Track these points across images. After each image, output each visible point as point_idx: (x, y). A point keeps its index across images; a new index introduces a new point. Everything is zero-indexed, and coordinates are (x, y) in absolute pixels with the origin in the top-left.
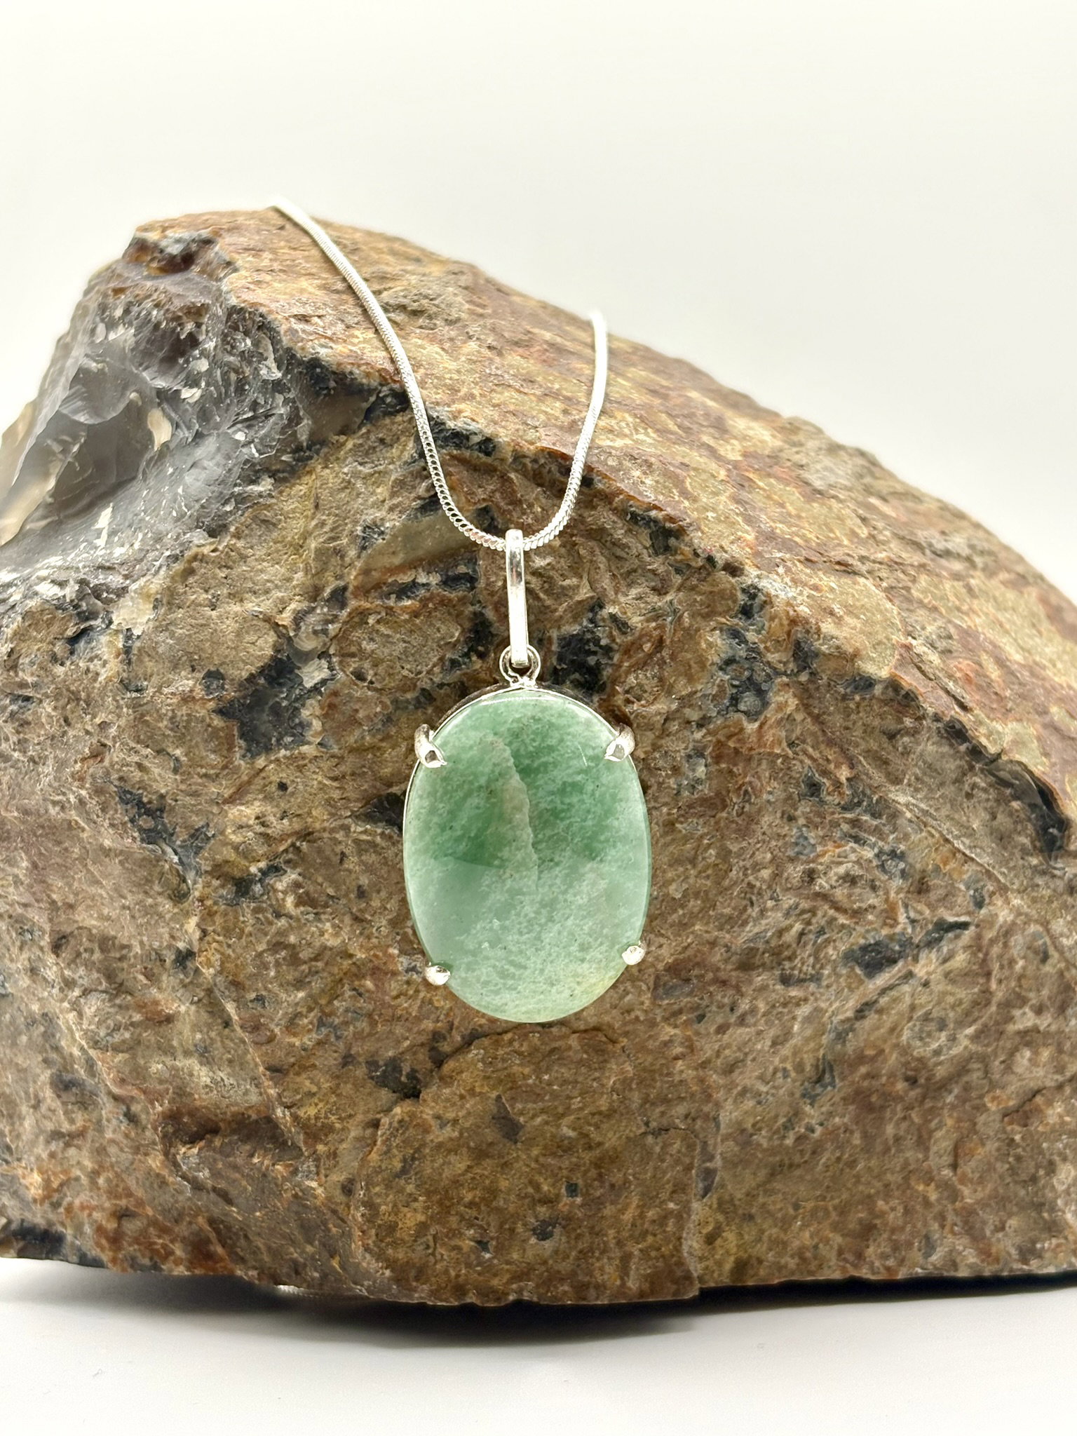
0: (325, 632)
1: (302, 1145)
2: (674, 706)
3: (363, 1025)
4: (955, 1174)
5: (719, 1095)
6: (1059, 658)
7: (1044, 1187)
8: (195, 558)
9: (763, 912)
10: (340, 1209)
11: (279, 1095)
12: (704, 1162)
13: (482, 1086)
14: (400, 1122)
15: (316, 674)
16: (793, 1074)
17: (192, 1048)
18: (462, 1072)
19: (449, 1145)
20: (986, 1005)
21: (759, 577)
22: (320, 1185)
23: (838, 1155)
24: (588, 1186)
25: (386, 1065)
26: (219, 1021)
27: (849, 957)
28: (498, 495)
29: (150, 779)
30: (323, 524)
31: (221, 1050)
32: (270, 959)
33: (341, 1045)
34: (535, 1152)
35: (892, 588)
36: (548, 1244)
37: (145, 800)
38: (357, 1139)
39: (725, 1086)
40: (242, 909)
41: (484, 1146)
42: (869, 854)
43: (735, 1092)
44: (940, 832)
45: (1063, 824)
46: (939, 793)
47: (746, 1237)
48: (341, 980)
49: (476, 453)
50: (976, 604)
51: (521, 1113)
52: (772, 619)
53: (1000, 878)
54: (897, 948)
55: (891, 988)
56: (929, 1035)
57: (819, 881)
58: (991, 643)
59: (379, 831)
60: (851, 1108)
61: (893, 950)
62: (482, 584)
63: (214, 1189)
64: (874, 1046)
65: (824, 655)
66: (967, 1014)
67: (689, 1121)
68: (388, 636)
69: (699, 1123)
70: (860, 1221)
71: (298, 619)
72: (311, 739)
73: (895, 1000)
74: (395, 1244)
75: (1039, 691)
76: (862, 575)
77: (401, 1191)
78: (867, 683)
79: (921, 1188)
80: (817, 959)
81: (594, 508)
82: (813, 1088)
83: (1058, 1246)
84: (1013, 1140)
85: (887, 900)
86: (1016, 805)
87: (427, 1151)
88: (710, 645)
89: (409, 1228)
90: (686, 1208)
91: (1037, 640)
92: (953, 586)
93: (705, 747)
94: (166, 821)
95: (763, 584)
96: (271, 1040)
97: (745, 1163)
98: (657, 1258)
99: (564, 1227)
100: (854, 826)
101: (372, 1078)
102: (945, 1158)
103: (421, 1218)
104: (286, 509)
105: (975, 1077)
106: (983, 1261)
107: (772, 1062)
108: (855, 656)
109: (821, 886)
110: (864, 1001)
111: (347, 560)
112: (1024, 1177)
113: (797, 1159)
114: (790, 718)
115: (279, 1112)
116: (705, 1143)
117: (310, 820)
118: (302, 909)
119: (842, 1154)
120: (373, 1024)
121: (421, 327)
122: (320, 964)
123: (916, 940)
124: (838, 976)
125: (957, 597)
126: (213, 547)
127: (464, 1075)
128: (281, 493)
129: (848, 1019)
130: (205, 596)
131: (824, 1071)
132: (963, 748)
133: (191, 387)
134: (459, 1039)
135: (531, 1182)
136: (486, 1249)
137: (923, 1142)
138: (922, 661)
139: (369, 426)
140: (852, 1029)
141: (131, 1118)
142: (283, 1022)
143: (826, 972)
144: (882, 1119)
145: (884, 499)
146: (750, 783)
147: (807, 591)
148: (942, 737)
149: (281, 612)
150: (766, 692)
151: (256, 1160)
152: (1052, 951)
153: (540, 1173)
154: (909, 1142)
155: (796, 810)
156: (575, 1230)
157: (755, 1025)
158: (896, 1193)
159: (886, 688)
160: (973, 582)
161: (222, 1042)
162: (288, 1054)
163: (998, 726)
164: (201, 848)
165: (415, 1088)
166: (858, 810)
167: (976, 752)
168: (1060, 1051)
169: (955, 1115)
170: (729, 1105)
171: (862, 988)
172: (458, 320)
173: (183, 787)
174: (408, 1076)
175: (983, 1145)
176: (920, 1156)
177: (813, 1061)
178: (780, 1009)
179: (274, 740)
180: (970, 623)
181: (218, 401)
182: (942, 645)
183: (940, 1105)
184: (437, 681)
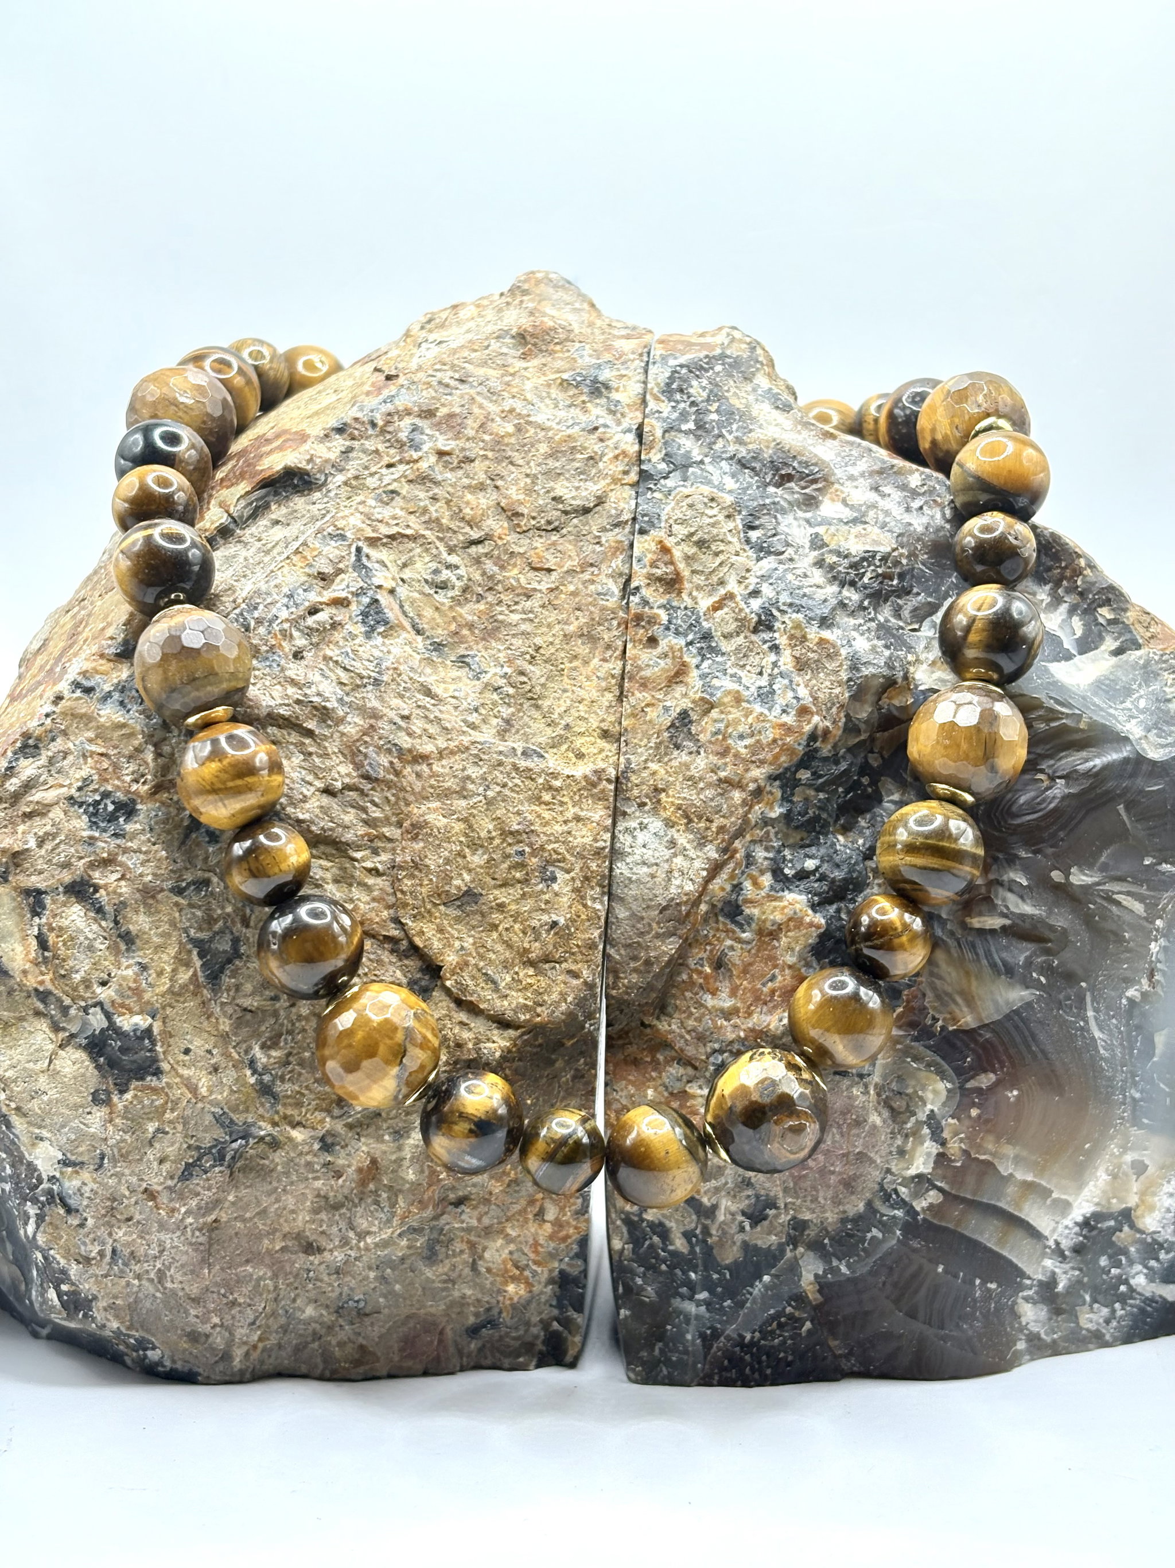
4: (556, 571)
5: (466, 740)
7: (571, 505)
12: (515, 755)
15: (98, 1017)
18: (423, 932)
20: (426, 539)
29: (173, 1155)
36: (560, 876)
37: (190, 1161)
40: (282, 1091)
47: (583, 730)
52: (96, 672)
59: (228, 980)
60: (493, 644)
62: (44, 886)
64: (449, 623)
67: (481, 764)
69: (484, 757)
70: (584, 644)
73: (413, 604)
80: (365, 659)
82: (474, 671)
88: (110, 718)
90: (546, 771)
95: (72, 677)
98: (581, 795)
102: (542, 578)
110: (410, 629)
116: (501, 753)
119: (527, 653)
123: (364, 585)
124: (383, 644)
127: (426, 931)
129: (424, 640)
131: (463, 662)
137: (528, 593)
140: (432, 639)
144: (505, 622)
158: (566, 616)
165: (433, 969)
169: (509, 567)
174: (424, 974)
176: (539, 595)
177: (453, 670)
179: (147, 1054)
183: (500, 578)
184: (112, 925)
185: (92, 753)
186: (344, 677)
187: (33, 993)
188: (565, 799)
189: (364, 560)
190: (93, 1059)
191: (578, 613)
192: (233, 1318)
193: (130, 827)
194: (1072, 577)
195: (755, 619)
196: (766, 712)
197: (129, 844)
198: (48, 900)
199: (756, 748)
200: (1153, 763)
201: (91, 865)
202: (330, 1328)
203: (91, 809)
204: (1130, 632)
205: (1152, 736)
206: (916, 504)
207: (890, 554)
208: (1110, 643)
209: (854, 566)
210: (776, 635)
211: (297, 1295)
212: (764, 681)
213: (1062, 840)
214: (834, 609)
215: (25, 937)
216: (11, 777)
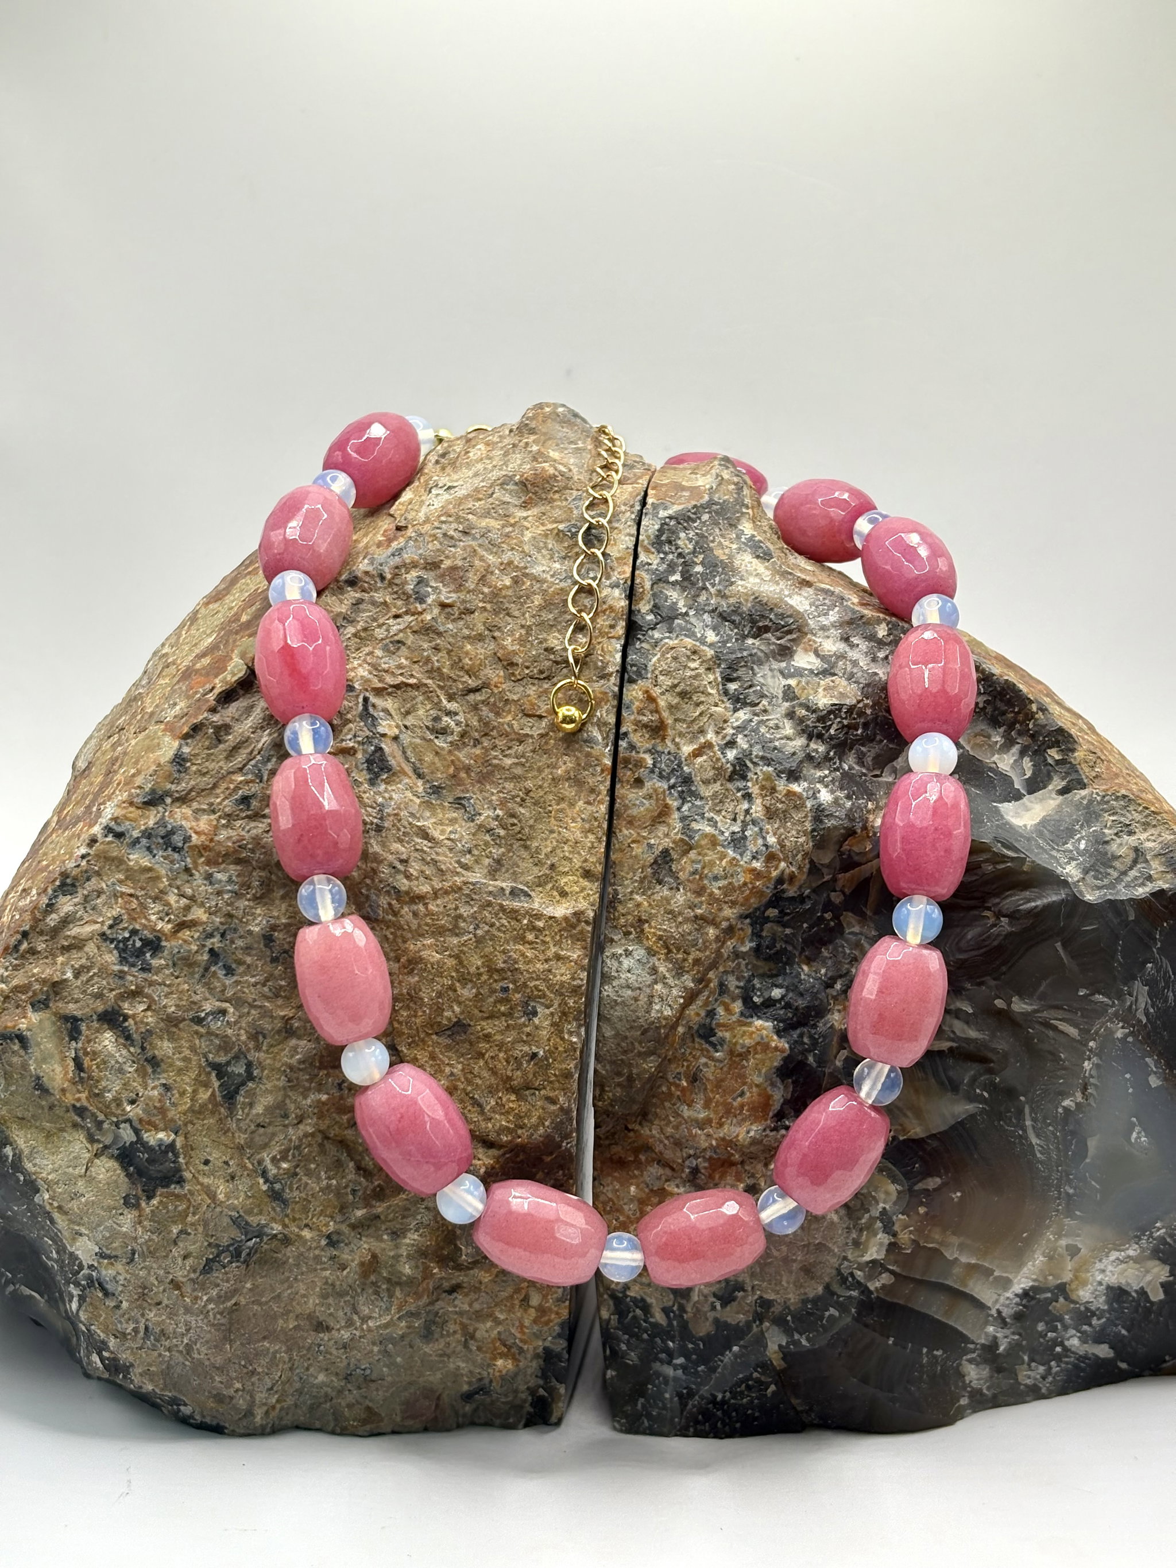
185: (123, 894)
192: (253, 1384)
193: (155, 962)
194: (1024, 721)
195: (731, 769)
196: (738, 857)
197: (155, 977)
198: (83, 1027)
199: (728, 890)
200: (1089, 905)
201: (121, 997)
202: (340, 1392)
203: (121, 945)
204: (1077, 771)
205: (1089, 879)
206: (881, 655)
207: (855, 706)
208: (1057, 783)
209: (822, 719)
210: (749, 784)
211: (310, 1365)
212: (736, 828)
213: (1004, 973)
214: (801, 762)
215: (63, 1059)
216: (51, 912)
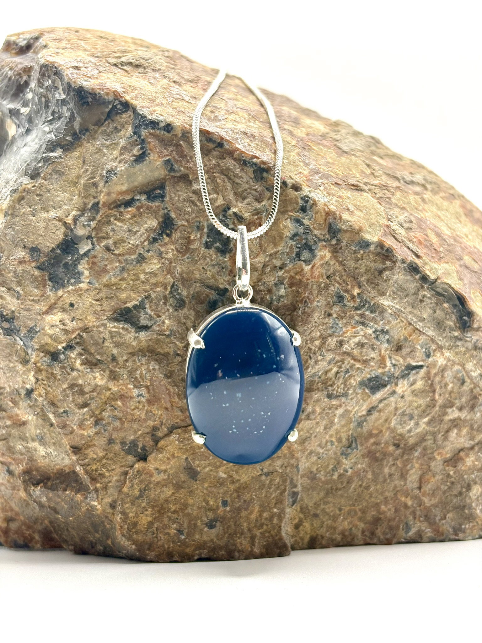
0: (89, 225)
1: (89, 484)
2: (268, 259)
3: (117, 424)
4: (420, 492)
5: (299, 455)
6: (470, 234)
7: (465, 497)
8: (24, 190)
9: (317, 362)
10: (110, 516)
11: (78, 460)
12: (292, 488)
13: (178, 453)
14: (138, 471)
15: (85, 247)
16: (336, 444)
17: (36, 437)
18: (168, 446)
19: (163, 483)
20: (433, 407)
21: (310, 191)
22: (99, 504)
23: (360, 483)
24: (232, 501)
25: (130, 443)
26: (48, 423)
27: (362, 384)
28: (174, 153)
29: (6, 303)
30: (87, 170)
31: (50, 438)
32: (68, 392)
33: (107, 434)
34: (206, 485)
35: (381, 197)
36: (213, 531)
37: (5, 314)
38: (118, 481)
39: (301, 450)
40: (55, 367)
41: (180, 483)
42: (370, 331)
43: (306, 453)
44: (407, 320)
45: (470, 314)
46: (405, 300)
47: (315, 525)
48: (106, 402)
49: (162, 132)
50: (426, 207)
51: (198, 466)
52: (317, 213)
53: (439, 342)
54: (387, 379)
55: (385, 399)
56: (405, 422)
57: (345, 346)
58: (433, 225)
59: (121, 326)
60: (366, 460)
61: (385, 381)
62: (167, 199)
63: (49, 507)
64: (378, 429)
65: (344, 230)
66: (424, 411)
67: (284, 468)
68: (121, 227)
69: (288, 469)
70: (373, 515)
71: (75, 220)
72: (84, 280)
73: (387, 405)
74: (137, 533)
75: (458, 249)
76: (365, 191)
77: (139, 506)
78: (367, 244)
79: (403, 499)
80: (345, 385)
81: (225, 159)
82: (347, 450)
83: (473, 526)
84: (449, 474)
85: (380, 355)
86: (446, 305)
87: (152, 486)
88: (285, 227)
89: (144, 524)
90: (283, 511)
91: (459, 225)
92: (415, 198)
93: (284, 279)
94: (16, 324)
95: (312, 195)
96: (72, 432)
97: (314, 489)
98: (268, 537)
99: (221, 522)
100: (362, 317)
101: (123, 450)
102: (415, 484)
103: (150, 519)
104: (69, 164)
105: (429, 443)
106: (435, 535)
107: (325, 438)
108: (360, 230)
109: (346, 349)
110: (370, 406)
111: (99, 189)
112: (455, 492)
113: (340, 486)
114: (327, 263)
115: (78, 468)
116: (292, 480)
117: (86, 322)
118: (84, 366)
119: (363, 482)
120: (122, 423)
121: (139, 73)
122: (95, 394)
123: (396, 375)
124: (357, 394)
125: (416, 203)
126: (33, 185)
127: (169, 447)
128: (66, 156)
129: (364, 416)
130: (29, 209)
131: (352, 442)
132: (417, 277)
133: (25, 107)
134: (166, 430)
135: (204, 500)
136: (182, 534)
137: (403, 476)
138: (396, 233)
139: (109, 121)
140: (365, 420)
141: (10, 472)
142: (77, 423)
143: (350, 392)
144: (382, 465)
145: (382, 158)
146: (308, 297)
147: (335, 199)
148: (406, 271)
149: (67, 217)
150: (314, 250)
151: (67, 492)
152: (466, 379)
153: (209, 496)
154: (397, 476)
155: (332, 310)
156: (227, 523)
157: (315, 419)
158: (391, 502)
159: (377, 247)
160: (425, 196)
161: (50, 434)
162: (81, 439)
163: (436, 266)
164: (33, 337)
165: (145, 455)
166: (363, 309)
167: (424, 278)
168: (472, 428)
169: (419, 462)
170: (303, 460)
171: (369, 400)
172: (160, 70)
173: (22, 306)
174: (142, 449)
175: (434, 476)
176: (402, 483)
177: (346, 437)
178: (328, 411)
179: (66, 281)
180: (422, 215)
181: (37, 112)
182: (406, 225)
183: (412, 457)
184: (146, 249)
186: (331, 374)
187: (96, 200)
188: (265, 527)
189: (414, 372)
190: (58, 247)
191: (393, 510)
